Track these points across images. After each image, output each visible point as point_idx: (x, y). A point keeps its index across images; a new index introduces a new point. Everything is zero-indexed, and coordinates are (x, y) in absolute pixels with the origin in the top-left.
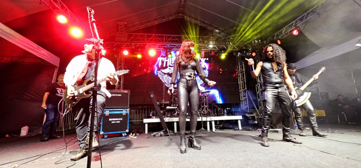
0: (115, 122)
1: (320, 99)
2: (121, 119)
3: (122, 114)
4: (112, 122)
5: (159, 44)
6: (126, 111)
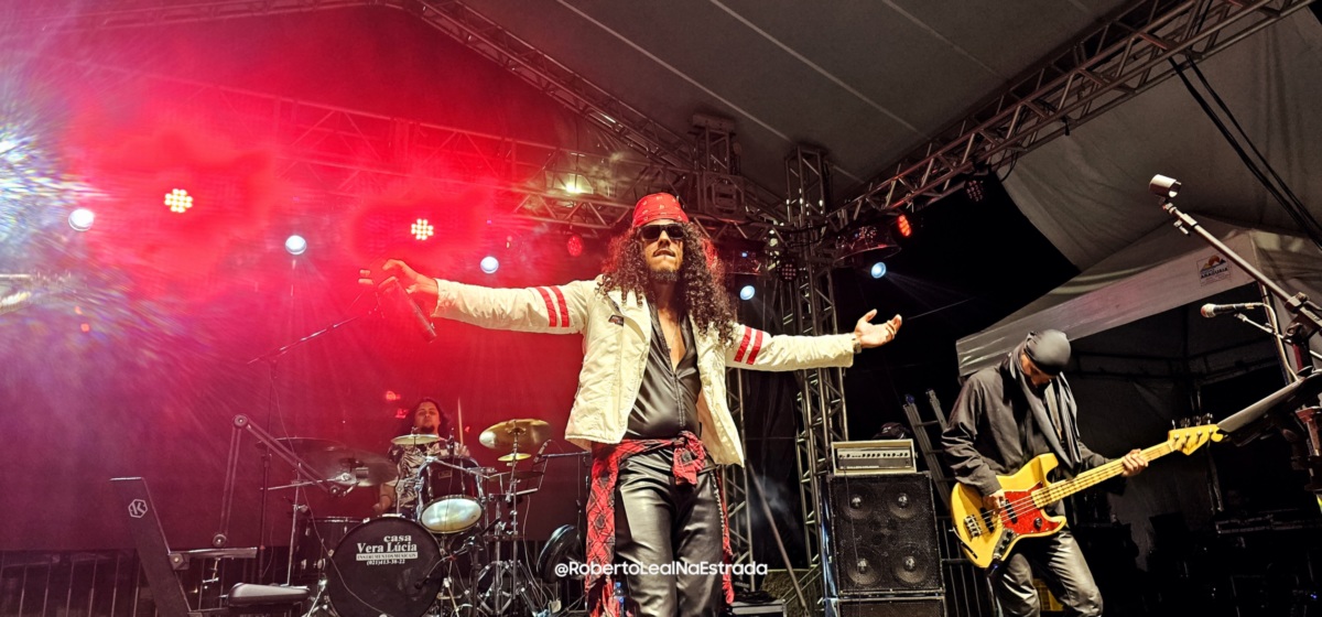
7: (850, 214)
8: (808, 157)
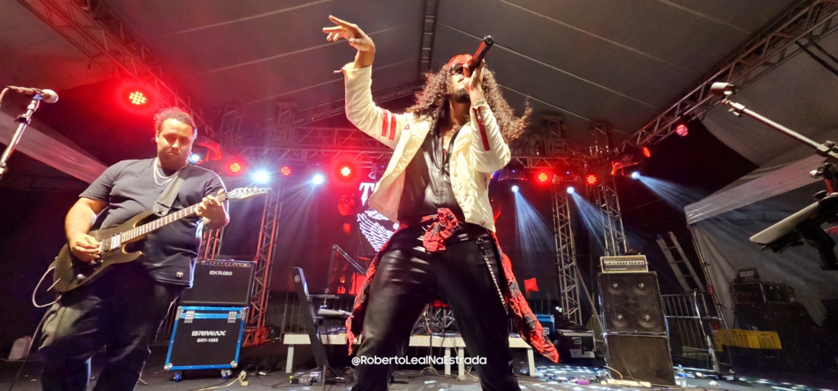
0: (205, 340)
1: (765, 301)
2: (223, 333)
3: (226, 320)
4: (199, 340)
5: (363, 152)
6: (238, 312)
7: (620, 150)
8: (599, 127)
